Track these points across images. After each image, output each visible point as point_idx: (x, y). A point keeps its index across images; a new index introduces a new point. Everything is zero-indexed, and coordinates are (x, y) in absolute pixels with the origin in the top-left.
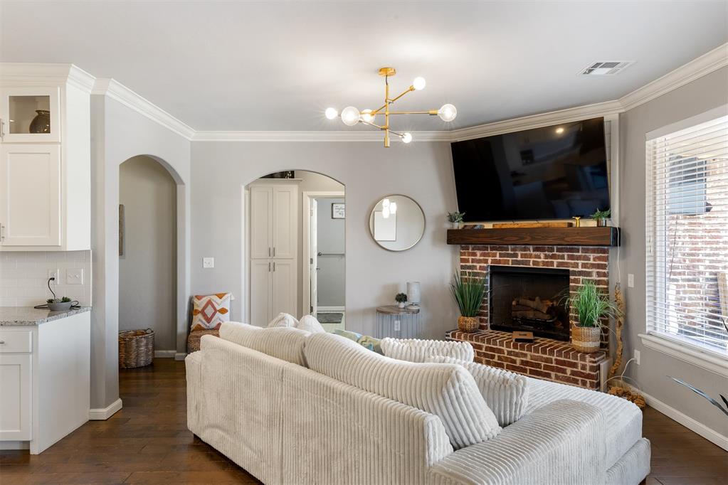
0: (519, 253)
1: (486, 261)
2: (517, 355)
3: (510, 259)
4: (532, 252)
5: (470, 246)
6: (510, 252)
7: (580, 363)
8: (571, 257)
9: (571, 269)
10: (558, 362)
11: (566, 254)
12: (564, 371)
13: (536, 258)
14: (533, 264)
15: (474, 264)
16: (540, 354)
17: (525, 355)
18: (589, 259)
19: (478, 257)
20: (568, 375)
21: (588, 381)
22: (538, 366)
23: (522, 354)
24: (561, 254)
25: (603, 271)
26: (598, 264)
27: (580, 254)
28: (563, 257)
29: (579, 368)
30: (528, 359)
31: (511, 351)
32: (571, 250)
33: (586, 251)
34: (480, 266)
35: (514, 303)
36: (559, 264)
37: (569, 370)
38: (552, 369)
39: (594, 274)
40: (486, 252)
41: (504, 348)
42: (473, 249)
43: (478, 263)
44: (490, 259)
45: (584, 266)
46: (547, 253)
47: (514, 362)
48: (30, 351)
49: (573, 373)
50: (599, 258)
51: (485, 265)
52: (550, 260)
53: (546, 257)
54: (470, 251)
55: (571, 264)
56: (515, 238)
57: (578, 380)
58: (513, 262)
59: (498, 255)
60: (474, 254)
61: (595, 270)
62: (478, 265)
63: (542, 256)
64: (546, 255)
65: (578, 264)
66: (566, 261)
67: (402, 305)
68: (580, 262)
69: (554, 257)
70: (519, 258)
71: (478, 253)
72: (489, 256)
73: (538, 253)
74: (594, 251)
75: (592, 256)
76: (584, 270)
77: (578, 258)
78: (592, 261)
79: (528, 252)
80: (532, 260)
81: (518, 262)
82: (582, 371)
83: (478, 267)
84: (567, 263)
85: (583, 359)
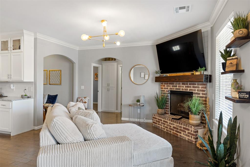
0: (178, 85)
1: (168, 88)
2: (172, 124)
3: (175, 88)
4: (181, 85)
5: (163, 83)
6: (175, 85)
7: (190, 129)
8: (194, 87)
9: (193, 92)
10: (184, 128)
11: (192, 86)
12: (185, 132)
13: (183, 87)
14: (182, 90)
15: (165, 90)
16: (178, 125)
17: (174, 124)
18: (199, 88)
19: (166, 87)
20: (187, 133)
21: (193, 136)
22: (178, 129)
23: (173, 124)
24: (190, 86)
25: (204, 93)
26: (202, 90)
27: (196, 86)
28: (191, 87)
29: (190, 131)
30: (175, 126)
31: (170, 123)
32: (194, 84)
33: (198, 84)
34: (166, 91)
35: (179, 105)
36: (190, 90)
37: (187, 131)
38: (182, 130)
39: (201, 94)
40: (168, 85)
41: (168, 121)
43: (166, 89)
44: (169, 88)
45: (198, 90)
46: (186, 85)
47: (171, 127)
48: (11, 108)
49: (188, 133)
50: (203, 87)
51: (168, 90)
52: (187, 88)
53: (186, 87)
54: (163, 85)
55: (194, 89)
56: (174, 80)
57: (190, 136)
59: (171, 86)
60: (164, 86)
61: (201, 92)
63: (184, 87)
64: (185, 86)
65: (196, 90)
66: (192, 88)
67: (138, 103)
68: (196, 89)
69: (188, 87)
70: (177, 88)
71: (166, 85)
73: (183, 85)
74: (201, 85)
75: (200, 86)
76: (198, 92)
77: (196, 87)
78: (200, 89)
79: (180, 85)
80: (181, 88)
82: (191, 132)
84: (192, 89)
85: (191, 127)
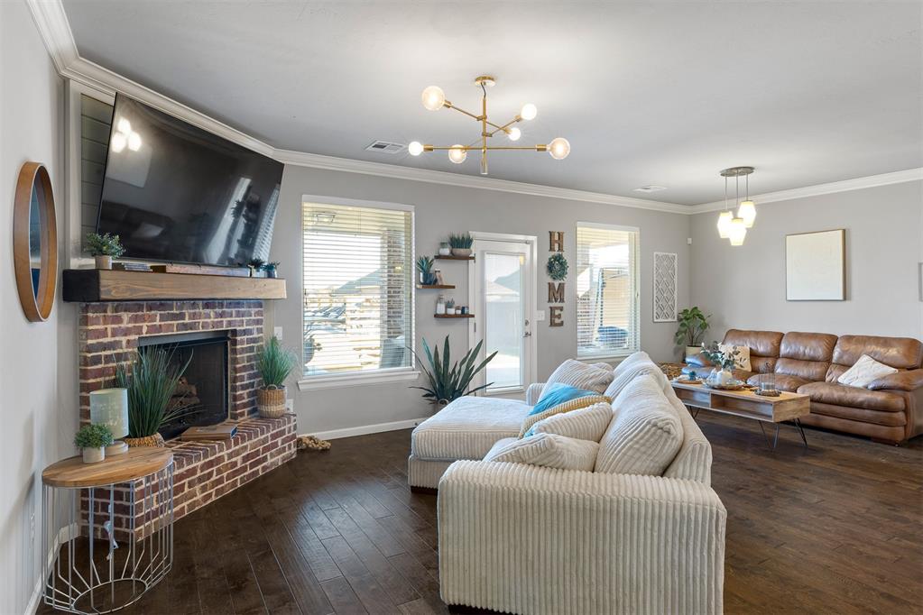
0: (186, 312)
1: (138, 330)
2: (237, 454)
3: (175, 322)
4: (201, 310)
5: (110, 304)
6: (175, 311)
7: (287, 427)
9: (238, 328)
10: (273, 437)
11: (234, 310)
12: (276, 445)
13: (205, 318)
14: (202, 327)
15: (117, 339)
17: (246, 449)
18: (252, 315)
19: (124, 325)
22: (257, 453)
23: (243, 448)
24: (230, 310)
27: (246, 309)
28: (232, 314)
29: (287, 433)
30: (249, 452)
32: (239, 305)
33: (249, 305)
34: (128, 341)
36: (230, 323)
37: (280, 441)
38: (268, 448)
39: (255, 331)
40: (140, 313)
42: (116, 310)
43: (126, 335)
44: (145, 326)
45: (248, 323)
46: (217, 310)
47: (235, 465)
49: (283, 442)
50: (259, 313)
51: (137, 337)
52: (220, 319)
53: (216, 315)
54: (109, 314)
55: (238, 321)
57: (285, 447)
58: (180, 327)
59: (158, 318)
60: (119, 320)
61: (255, 327)
62: (124, 339)
63: (212, 314)
64: (216, 312)
65: (243, 321)
66: (234, 318)
68: (245, 319)
69: (222, 315)
71: (126, 316)
72: (145, 321)
73: (207, 311)
74: (255, 305)
75: (253, 310)
76: (248, 327)
77: (244, 314)
78: (254, 317)
79: (197, 311)
81: (185, 326)
83: (124, 343)
84: (235, 321)
